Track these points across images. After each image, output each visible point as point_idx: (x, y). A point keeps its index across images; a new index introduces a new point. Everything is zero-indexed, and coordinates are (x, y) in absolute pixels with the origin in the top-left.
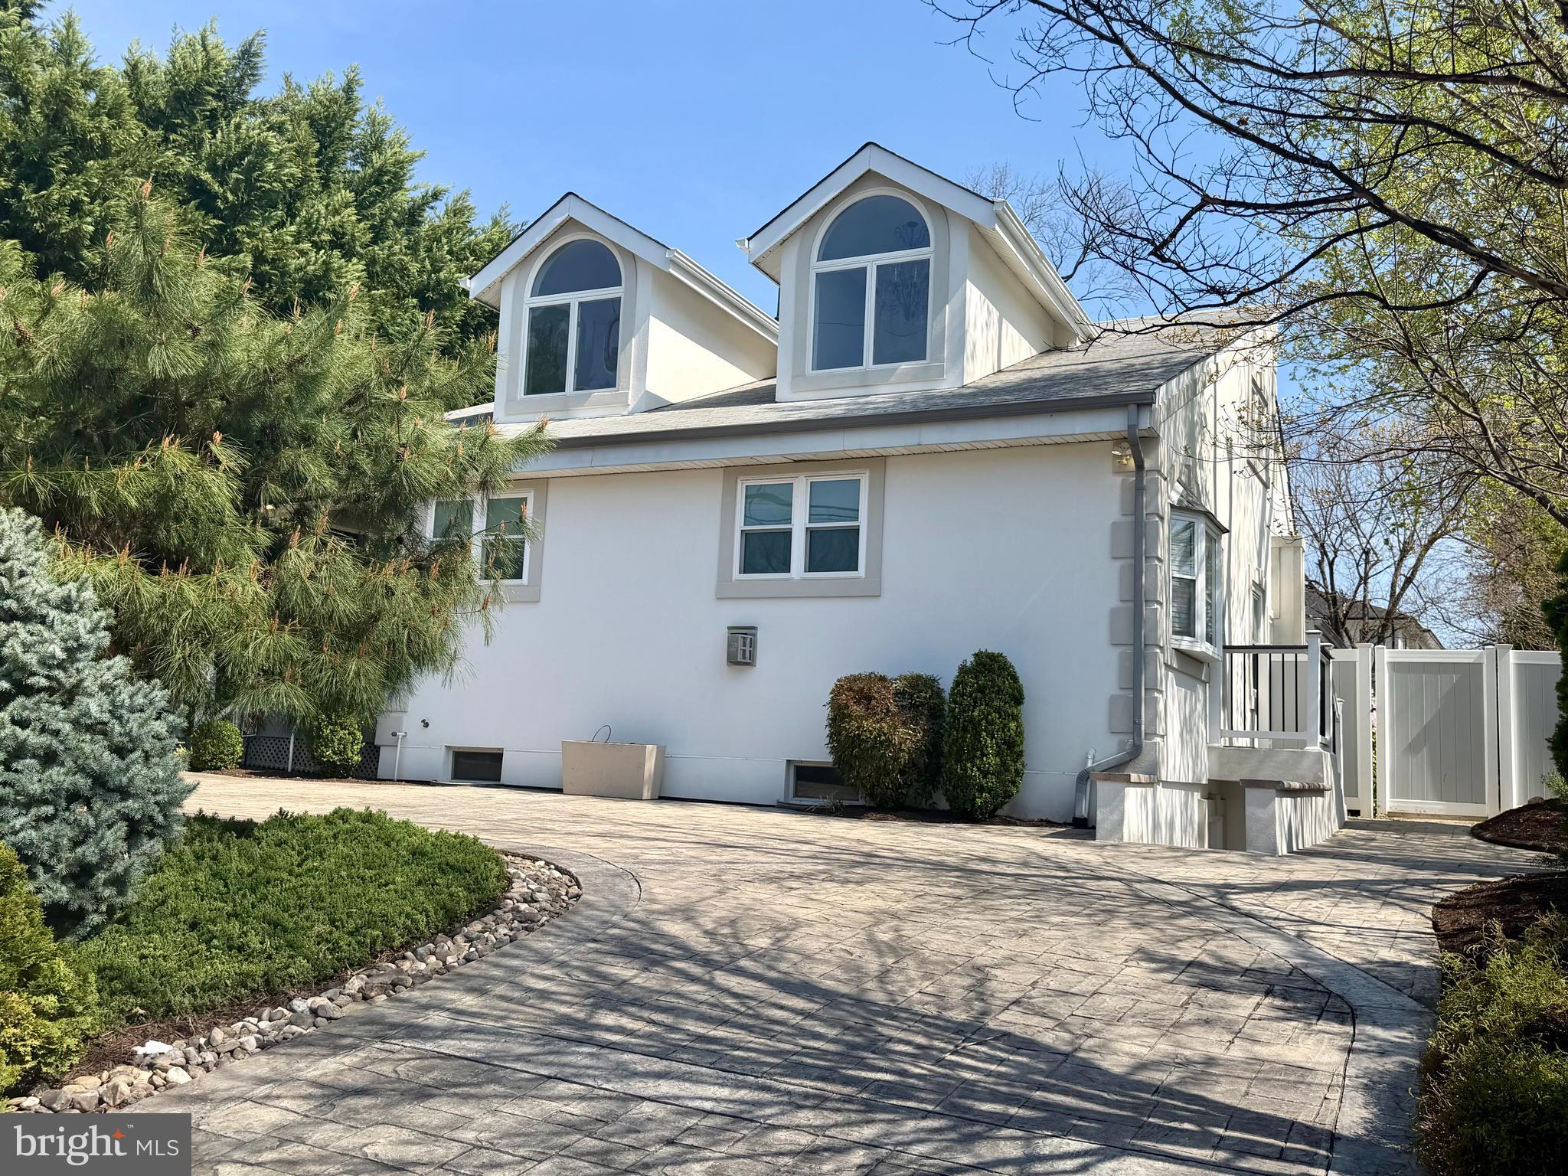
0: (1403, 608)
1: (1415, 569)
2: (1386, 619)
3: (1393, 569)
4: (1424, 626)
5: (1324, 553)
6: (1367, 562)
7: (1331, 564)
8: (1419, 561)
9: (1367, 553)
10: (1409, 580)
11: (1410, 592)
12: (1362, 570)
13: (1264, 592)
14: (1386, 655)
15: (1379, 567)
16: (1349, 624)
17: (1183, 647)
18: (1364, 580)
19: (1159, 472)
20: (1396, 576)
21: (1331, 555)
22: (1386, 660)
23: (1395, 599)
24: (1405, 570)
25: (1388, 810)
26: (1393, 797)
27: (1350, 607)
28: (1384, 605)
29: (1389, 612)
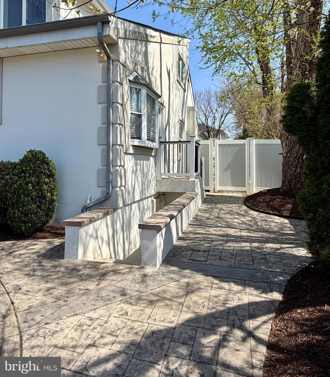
0: (221, 129)
1: (224, 120)
2: (218, 131)
3: (219, 121)
4: (225, 132)
5: (206, 118)
6: (214, 119)
7: (207, 120)
8: (225, 118)
9: (214, 117)
10: (222, 123)
11: (223, 125)
12: (213, 121)
13: (184, 123)
14: (218, 142)
15: (217, 120)
16: (211, 132)
17: (135, 144)
18: (214, 123)
19: (119, 61)
20: (220, 122)
21: (207, 118)
22: (218, 143)
23: (220, 127)
24: (222, 121)
25: (218, 190)
26: (219, 185)
27: (211, 129)
28: (217, 128)
29: (219, 130)
